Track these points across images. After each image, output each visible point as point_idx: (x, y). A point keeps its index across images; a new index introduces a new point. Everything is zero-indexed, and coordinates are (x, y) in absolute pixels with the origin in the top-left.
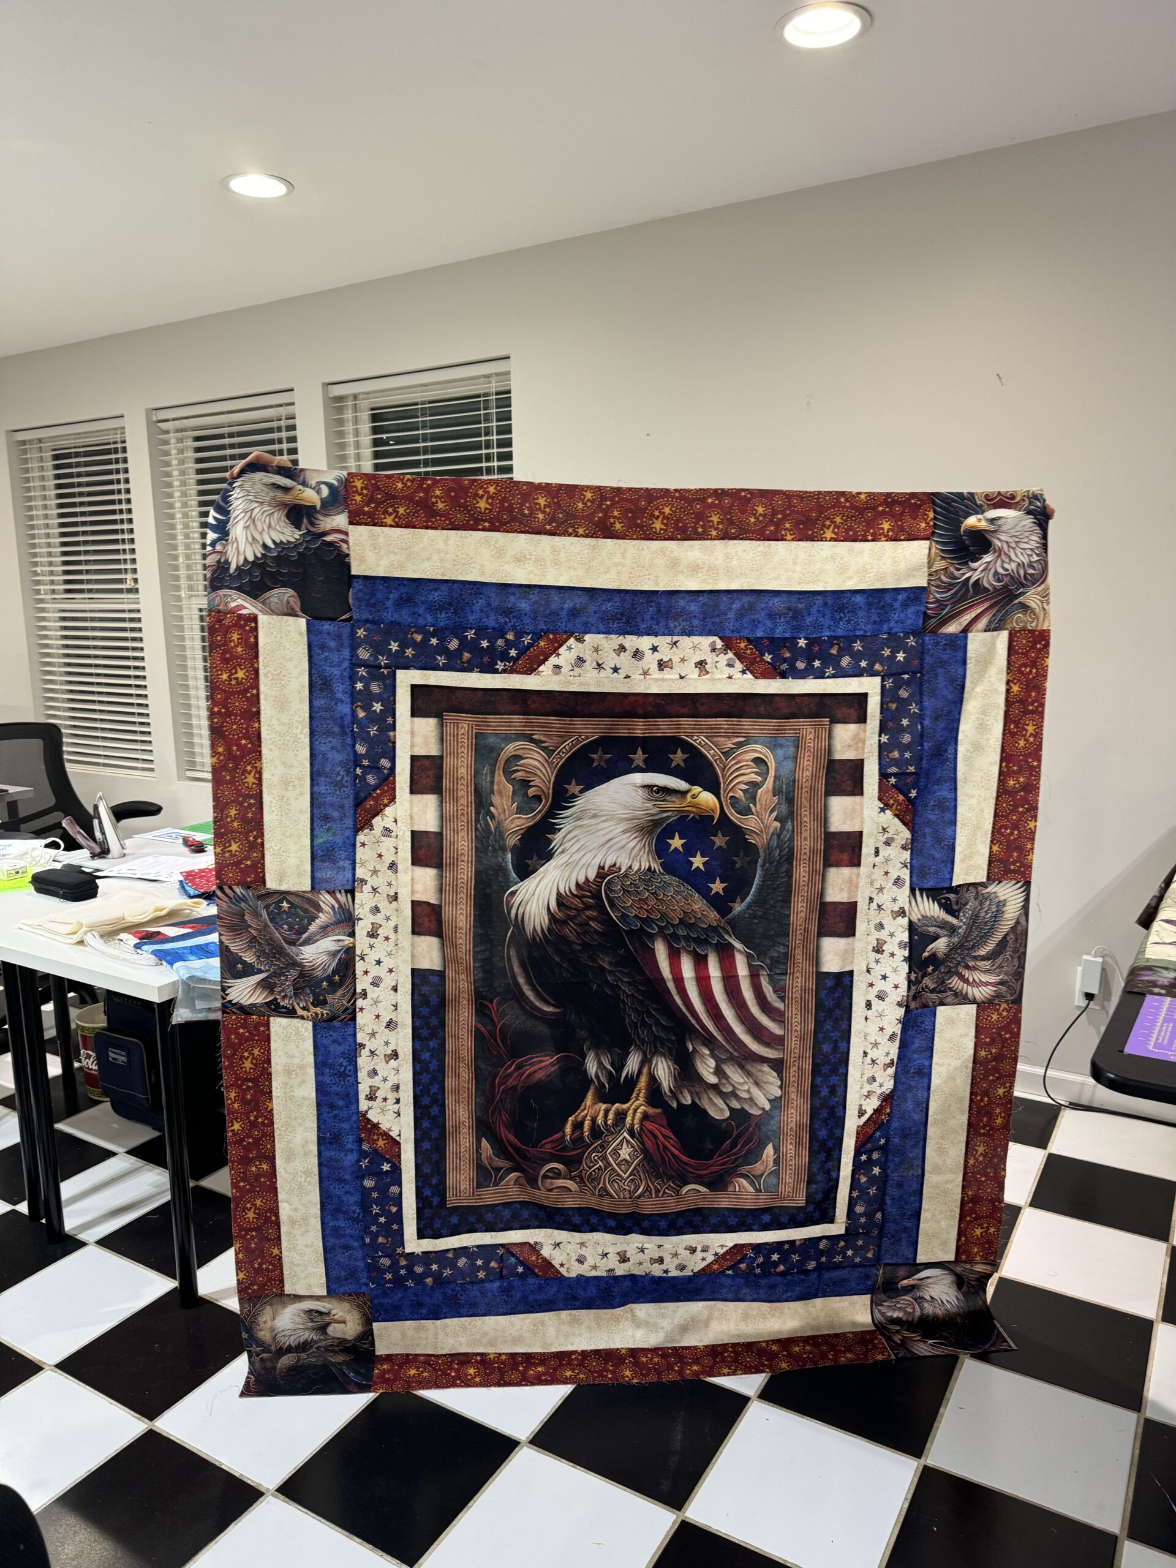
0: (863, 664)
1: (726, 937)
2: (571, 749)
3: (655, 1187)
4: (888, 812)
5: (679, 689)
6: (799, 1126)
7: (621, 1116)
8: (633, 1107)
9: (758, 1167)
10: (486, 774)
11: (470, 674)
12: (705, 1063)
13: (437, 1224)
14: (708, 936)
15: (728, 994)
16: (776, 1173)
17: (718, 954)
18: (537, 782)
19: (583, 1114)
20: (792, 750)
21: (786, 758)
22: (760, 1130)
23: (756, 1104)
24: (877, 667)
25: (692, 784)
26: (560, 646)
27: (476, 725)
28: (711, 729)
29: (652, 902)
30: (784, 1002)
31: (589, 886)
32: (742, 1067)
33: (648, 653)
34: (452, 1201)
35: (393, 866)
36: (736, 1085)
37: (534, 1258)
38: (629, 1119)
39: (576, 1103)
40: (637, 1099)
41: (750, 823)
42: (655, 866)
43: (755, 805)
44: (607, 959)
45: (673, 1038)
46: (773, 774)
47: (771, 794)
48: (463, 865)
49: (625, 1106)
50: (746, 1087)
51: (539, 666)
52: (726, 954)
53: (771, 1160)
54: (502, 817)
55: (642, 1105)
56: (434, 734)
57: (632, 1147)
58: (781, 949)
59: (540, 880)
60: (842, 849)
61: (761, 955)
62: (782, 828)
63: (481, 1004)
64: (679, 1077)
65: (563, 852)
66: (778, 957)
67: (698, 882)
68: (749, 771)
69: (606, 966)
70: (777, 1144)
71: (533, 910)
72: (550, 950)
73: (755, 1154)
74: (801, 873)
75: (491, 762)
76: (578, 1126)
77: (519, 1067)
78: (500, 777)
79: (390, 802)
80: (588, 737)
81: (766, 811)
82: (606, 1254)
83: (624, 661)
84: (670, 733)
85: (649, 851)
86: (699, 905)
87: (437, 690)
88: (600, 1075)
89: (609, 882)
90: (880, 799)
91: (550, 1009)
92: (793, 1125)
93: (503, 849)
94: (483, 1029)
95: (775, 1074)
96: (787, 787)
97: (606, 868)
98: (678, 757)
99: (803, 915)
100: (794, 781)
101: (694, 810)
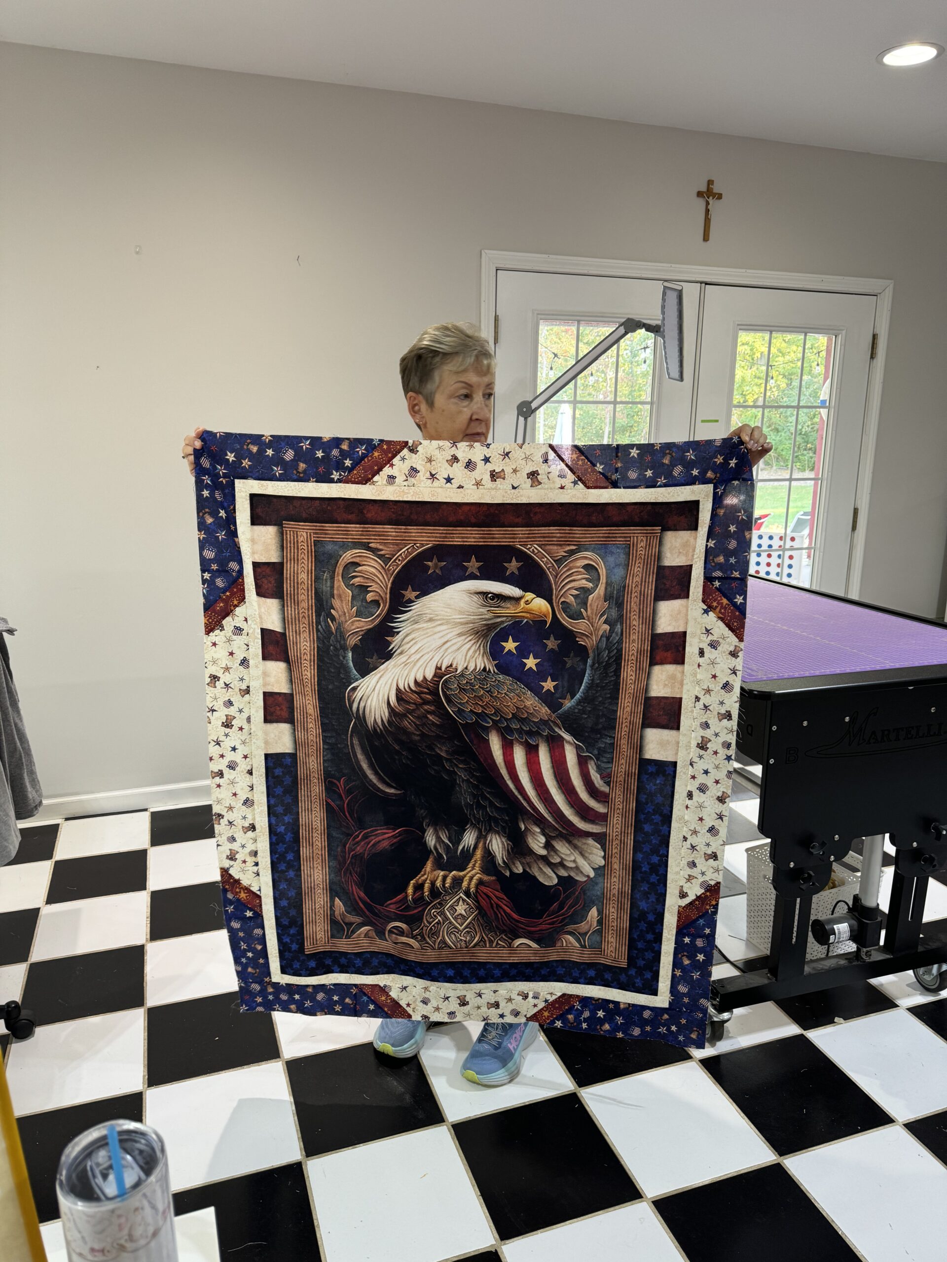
0: (695, 472)
1: (557, 730)
2: (406, 557)
3: (489, 939)
4: (711, 614)
5: (512, 499)
6: (621, 893)
7: (458, 882)
8: (469, 875)
9: (583, 926)
10: (326, 580)
11: (306, 484)
12: (536, 839)
13: (297, 965)
14: (540, 729)
15: (557, 781)
16: (599, 932)
17: (549, 745)
18: (374, 587)
19: (423, 878)
20: (623, 556)
21: (618, 565)
22: (585, 894)
23: (582, 872)
24: (710, 474)
25: (525, 590)
26: (394, 456)
27: (315, 533)
28: (544, 537)
29: (487, 699)
30: (609, 785)
31: (427, 684)
32: (569, 842)
33: (480, 464)
34: (309, 948)
35: (244, 662)
36: (563, 856)
37: (383, 998)
38: (465, 884)
39: (418, 868)
40: (473, 869)
41: (580, 626)
42: (490, 667)
43: (586, 610)
44: (444, 748)
45: (507, 818)
46: (604, 581)
47: (602, 599)
48: (306, 663)
49: (462, 874)
50: (572, 858)
51: (373, 476)
52: (556, 745)
53: (595, 920)
54: (343, 619)
55: (478, 873)
56: (274, 541)
57: (468, 904)
58: (608, 741)
59: (381, 677)
60: (667, 648)
61: (590, 745)
62: (612, 631)
63: (330, 782)
64: (512, 851)
65: (401, 653)
66: (604, 748)
67: (530, 681)
68: (580, 577)
69: (443, 754)
70: (600, 907)
71: (374, 704)
72: (390, 740)
73: (581, 916)
74: (628, 673)
75: (330, 567)
76: (419, 887)
77: (366, 837)
78: (339, 582)
79: (239, 603)
80: (423, 545)
81: (596, 615)
82: (448, 998)
83: (457, 472)
84: (505, 542)
85: (484, 653)
86: (531, 701)
87: (275, 500)
88: (438, 847)
89: (446, 681)
90: (704, 601)
91: (392, 791)
92: (615, 892)
93: (344, 648)
94: (332, 804)
95: (599, 846)
96: (617, 593)
97: (443, 669)
98: (513, 566)
99: (629, 709)
100: (624, 587)
101: (528, 615)
